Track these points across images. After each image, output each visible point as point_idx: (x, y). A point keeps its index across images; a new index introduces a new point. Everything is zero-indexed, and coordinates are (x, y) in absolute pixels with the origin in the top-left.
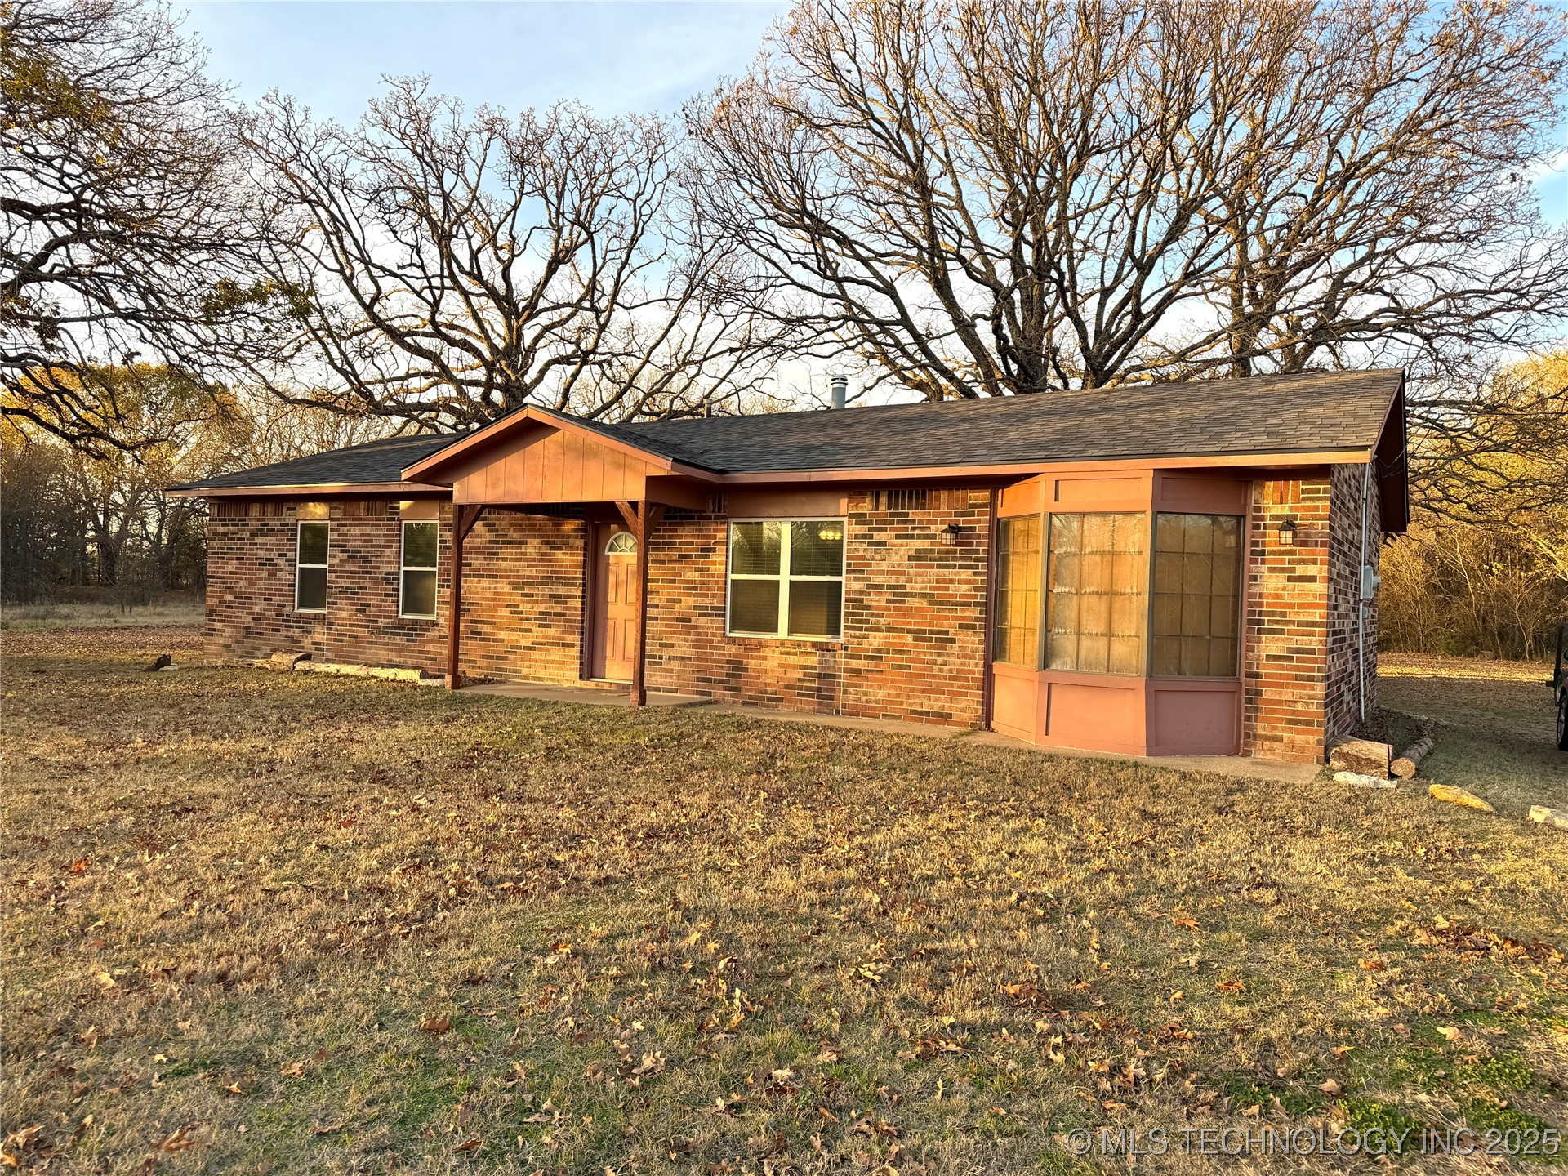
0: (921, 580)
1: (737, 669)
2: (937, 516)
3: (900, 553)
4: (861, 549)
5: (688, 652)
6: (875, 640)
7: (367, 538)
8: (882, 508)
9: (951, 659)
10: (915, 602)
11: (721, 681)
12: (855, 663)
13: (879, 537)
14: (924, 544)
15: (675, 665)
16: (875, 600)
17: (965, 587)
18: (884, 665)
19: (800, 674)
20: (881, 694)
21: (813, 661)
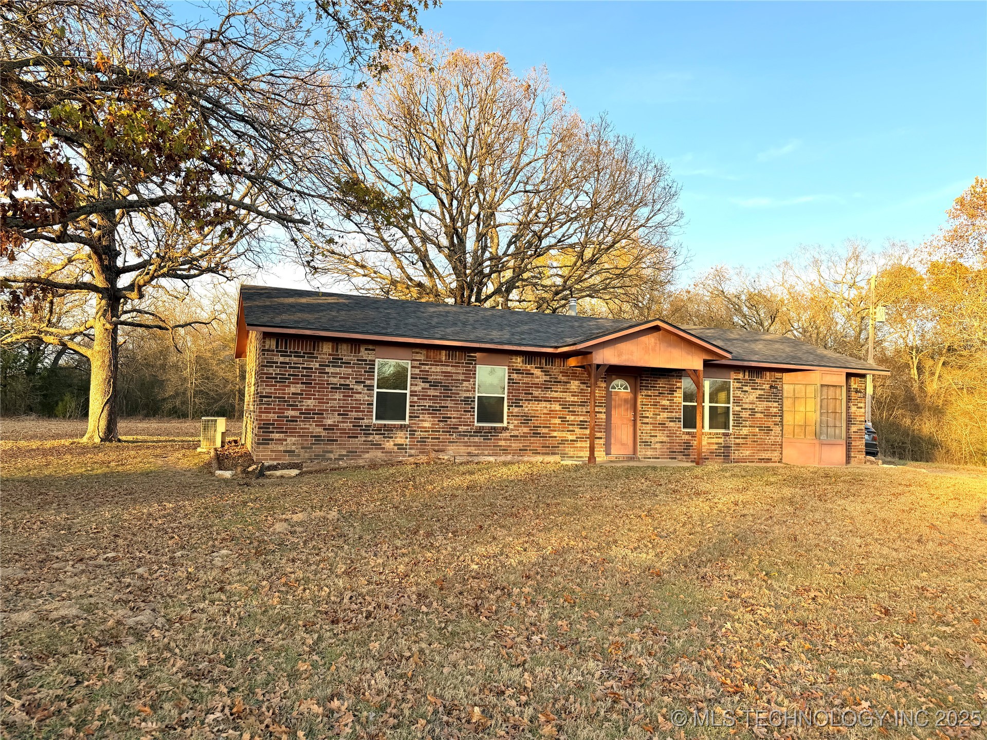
0: (761, 406)
1: (688, 445)
2: (765, 381)
3: (753, 396)
4: (738, 393)
5: (665, 439)
6: (745, 431)
7: (447, 374)
8: (747, 377)
9: (772, 437)
10: (758, 415)
11: (681, 452)
12: (737, 441)
13: (745, 388)
14: (761, 392)
15: (658, 446)
16: (745, 414)
17: (775, 409)
18: (749, 441)
19: (715, 447)
20: (748, 453)
21: (721, 441)
